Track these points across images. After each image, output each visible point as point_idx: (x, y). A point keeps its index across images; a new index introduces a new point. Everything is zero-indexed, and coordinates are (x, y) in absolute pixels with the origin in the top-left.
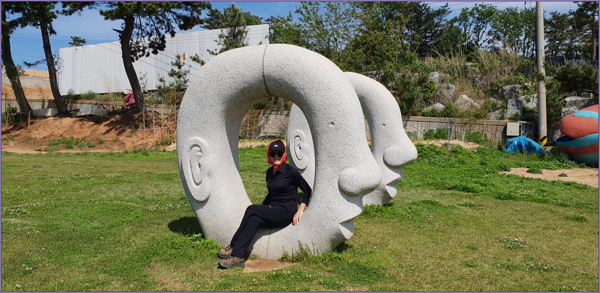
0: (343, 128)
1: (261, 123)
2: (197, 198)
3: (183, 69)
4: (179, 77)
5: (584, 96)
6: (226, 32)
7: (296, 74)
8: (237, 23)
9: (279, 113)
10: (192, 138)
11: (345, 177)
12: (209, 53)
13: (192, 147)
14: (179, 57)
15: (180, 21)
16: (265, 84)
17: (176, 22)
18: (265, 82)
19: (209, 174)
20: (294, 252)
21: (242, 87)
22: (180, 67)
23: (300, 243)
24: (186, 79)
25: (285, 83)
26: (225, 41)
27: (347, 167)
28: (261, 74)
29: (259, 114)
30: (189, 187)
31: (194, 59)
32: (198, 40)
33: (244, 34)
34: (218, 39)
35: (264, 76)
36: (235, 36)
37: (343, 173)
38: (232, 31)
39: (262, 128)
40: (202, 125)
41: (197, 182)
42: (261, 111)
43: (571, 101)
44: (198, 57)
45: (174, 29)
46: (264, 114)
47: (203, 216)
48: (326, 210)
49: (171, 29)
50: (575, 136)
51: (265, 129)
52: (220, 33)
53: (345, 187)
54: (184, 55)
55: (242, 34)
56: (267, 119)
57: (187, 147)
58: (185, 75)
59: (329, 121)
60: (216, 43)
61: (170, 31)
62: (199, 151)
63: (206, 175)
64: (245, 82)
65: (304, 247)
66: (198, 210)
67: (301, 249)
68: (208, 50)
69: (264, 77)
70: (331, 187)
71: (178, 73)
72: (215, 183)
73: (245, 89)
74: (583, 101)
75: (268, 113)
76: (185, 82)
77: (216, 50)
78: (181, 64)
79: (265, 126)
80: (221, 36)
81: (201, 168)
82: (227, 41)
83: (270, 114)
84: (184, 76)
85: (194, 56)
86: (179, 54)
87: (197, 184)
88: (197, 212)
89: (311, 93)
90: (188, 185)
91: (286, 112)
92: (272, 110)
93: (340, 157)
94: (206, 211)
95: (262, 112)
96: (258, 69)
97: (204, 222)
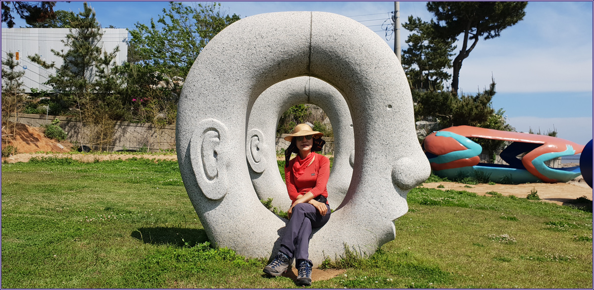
0: (401, 112)
1: (117, 135)
2: (210, 196)
3: (16, 69)
4: (11, 78)
5: (430, 121)
6: (75, 32)
7: (352, 47)
8: (90, 24)
9: (139, 125)
10: (205, 120)
11: (402, 168)
12: (53, 54)
13: (205, 131)
14: (11, 55)
15: (22, 12)
16: (309, 57)
17: (18, 12)
18: (310, 55)
19: (228, 166)
20: (338, 257)
21: (280, 59)
22: (12, 67)
23: (345, 245)
24: (20, 82)
25: (337, 57)
26: (74, 42)
27: (403, 156)
28: (308, 44)
29: (115, 125)
30: (199, 182)
31: (34, 60)
32: (37, 38)
33: (98, 37)
34: (65, 40)
35: (310, 47)
36: (86, 38)
37: (399, 162)
38: (83, 31)
39: (118, 141)
40: (222, 104)
41: (212, 175)
42: (116, 122)
43: (421, 124)
44: (39, 58)
45: (12, 19)
46: (120, 126)
47: (215, 220)
48: (378, 206)
49: (9, 19)
50: (438, 153)
51: (122, 144)
52: (68, 33)
53: (402, 179)
54: (17, 54)
55: (96, 36)
56: (124, 131)
57: (199, 131)
58: (18, 77)
59: (387, 103)
60: (63, 44)
61: (7, 21)
62: (216, 137)
63: (224, 167)
64: (286, 53)
65: (351, 249)
66: (208, 212)
67: (347, 252)
68: (52, 50)
69: (310, 49)
70: (383, 179)
71: (9, 75)
72: (234, 177)
73: (283, 61)
74: (430, 125)
75: (126, 124)
76: (19, 85)
77: (62, 51)
78: (15, 64)
79: (122, 139)
80: (68, 37)
81: (218, 157)
82: (77, 43)
83: (128, 125)
84: (17, 79)
85: (33, 55)
86: (11, 52)
87: (210, 178)
88: (206, 214)
89: (369, 70)
90: (198, 180)
91: (147, 125)
92: (130, 122)
93: (395, 145)
94: (221, 213)
95: (118, 123)
96: (304, 38)
97: (216, 227)
